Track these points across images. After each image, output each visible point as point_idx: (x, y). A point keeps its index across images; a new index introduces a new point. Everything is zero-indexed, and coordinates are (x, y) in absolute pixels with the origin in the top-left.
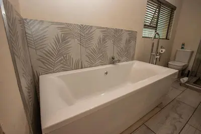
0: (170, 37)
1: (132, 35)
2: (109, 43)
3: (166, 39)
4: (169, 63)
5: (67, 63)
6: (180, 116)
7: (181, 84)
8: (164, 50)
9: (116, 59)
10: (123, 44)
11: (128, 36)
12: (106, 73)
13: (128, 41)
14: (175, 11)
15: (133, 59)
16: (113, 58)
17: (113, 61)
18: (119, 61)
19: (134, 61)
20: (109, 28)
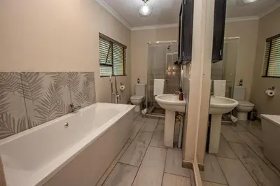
0: (127, 73)
1: (90, 77)
2: (64, 89)
3: (124, 75)
4: (131, 98)
5: (4, 126)
6: (144, 142)
7: (143, 116)
8: (124, 87)
9: (75, 106)
10: (80, 87)
11: (85, 79)
12: (67, 125)
13: (86, 84)
14: (127, 50)
15: (94, 102)
16: (72, 106)
17: (72, 109)
18: (80, 107)
19: (96, 104)
20: (61, 73)
